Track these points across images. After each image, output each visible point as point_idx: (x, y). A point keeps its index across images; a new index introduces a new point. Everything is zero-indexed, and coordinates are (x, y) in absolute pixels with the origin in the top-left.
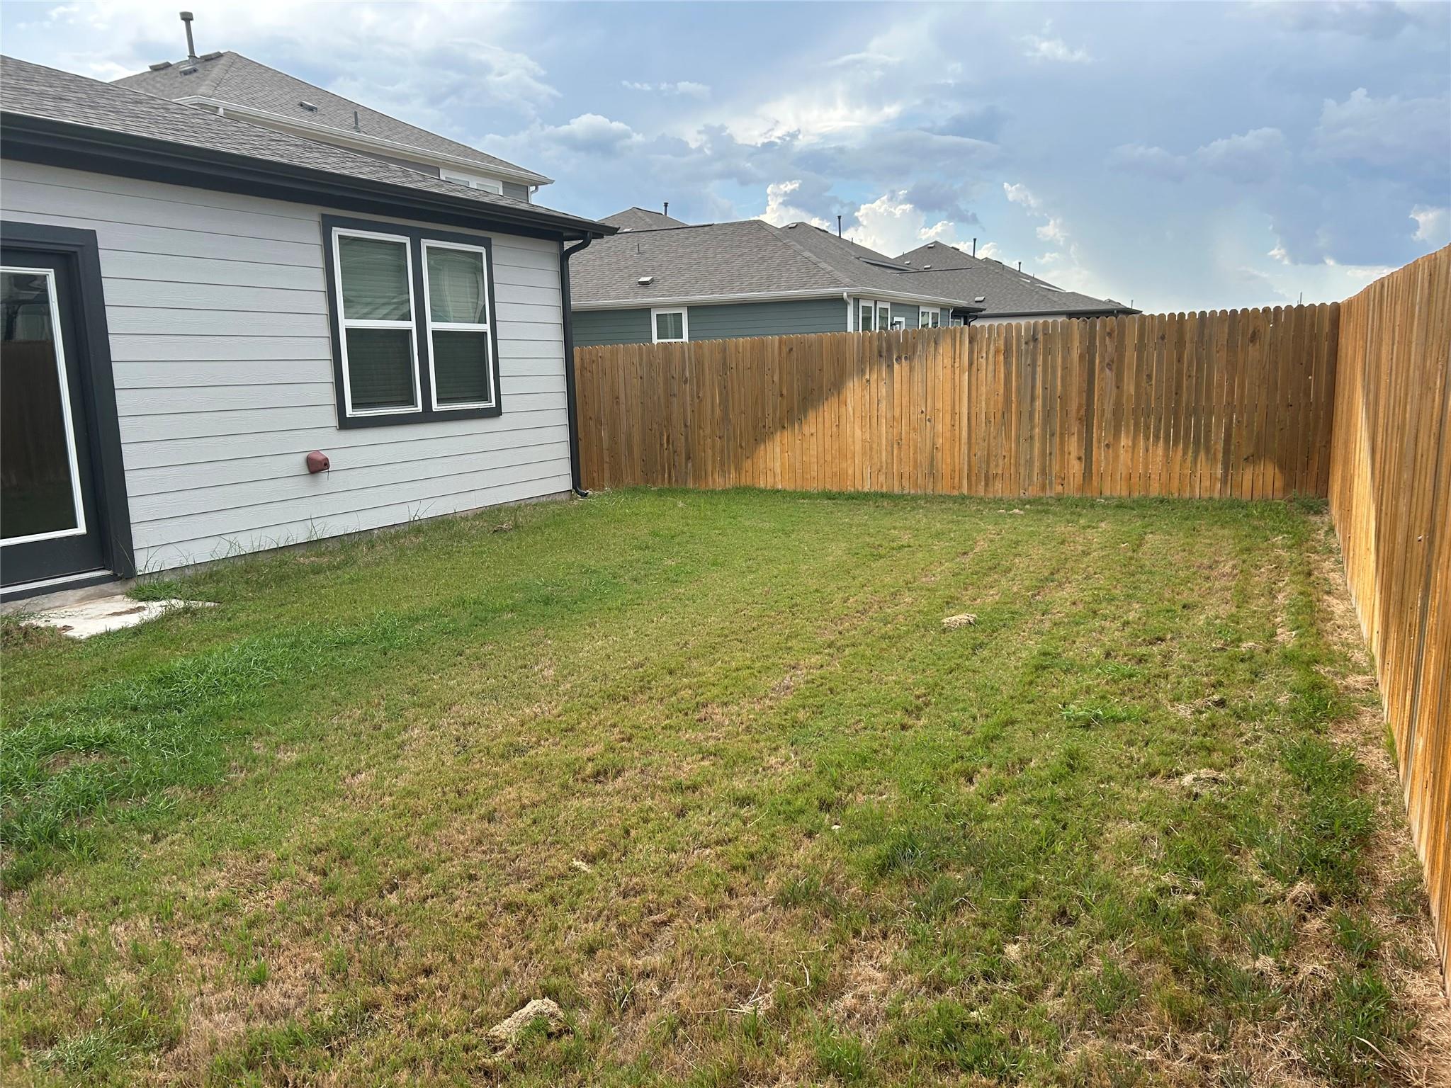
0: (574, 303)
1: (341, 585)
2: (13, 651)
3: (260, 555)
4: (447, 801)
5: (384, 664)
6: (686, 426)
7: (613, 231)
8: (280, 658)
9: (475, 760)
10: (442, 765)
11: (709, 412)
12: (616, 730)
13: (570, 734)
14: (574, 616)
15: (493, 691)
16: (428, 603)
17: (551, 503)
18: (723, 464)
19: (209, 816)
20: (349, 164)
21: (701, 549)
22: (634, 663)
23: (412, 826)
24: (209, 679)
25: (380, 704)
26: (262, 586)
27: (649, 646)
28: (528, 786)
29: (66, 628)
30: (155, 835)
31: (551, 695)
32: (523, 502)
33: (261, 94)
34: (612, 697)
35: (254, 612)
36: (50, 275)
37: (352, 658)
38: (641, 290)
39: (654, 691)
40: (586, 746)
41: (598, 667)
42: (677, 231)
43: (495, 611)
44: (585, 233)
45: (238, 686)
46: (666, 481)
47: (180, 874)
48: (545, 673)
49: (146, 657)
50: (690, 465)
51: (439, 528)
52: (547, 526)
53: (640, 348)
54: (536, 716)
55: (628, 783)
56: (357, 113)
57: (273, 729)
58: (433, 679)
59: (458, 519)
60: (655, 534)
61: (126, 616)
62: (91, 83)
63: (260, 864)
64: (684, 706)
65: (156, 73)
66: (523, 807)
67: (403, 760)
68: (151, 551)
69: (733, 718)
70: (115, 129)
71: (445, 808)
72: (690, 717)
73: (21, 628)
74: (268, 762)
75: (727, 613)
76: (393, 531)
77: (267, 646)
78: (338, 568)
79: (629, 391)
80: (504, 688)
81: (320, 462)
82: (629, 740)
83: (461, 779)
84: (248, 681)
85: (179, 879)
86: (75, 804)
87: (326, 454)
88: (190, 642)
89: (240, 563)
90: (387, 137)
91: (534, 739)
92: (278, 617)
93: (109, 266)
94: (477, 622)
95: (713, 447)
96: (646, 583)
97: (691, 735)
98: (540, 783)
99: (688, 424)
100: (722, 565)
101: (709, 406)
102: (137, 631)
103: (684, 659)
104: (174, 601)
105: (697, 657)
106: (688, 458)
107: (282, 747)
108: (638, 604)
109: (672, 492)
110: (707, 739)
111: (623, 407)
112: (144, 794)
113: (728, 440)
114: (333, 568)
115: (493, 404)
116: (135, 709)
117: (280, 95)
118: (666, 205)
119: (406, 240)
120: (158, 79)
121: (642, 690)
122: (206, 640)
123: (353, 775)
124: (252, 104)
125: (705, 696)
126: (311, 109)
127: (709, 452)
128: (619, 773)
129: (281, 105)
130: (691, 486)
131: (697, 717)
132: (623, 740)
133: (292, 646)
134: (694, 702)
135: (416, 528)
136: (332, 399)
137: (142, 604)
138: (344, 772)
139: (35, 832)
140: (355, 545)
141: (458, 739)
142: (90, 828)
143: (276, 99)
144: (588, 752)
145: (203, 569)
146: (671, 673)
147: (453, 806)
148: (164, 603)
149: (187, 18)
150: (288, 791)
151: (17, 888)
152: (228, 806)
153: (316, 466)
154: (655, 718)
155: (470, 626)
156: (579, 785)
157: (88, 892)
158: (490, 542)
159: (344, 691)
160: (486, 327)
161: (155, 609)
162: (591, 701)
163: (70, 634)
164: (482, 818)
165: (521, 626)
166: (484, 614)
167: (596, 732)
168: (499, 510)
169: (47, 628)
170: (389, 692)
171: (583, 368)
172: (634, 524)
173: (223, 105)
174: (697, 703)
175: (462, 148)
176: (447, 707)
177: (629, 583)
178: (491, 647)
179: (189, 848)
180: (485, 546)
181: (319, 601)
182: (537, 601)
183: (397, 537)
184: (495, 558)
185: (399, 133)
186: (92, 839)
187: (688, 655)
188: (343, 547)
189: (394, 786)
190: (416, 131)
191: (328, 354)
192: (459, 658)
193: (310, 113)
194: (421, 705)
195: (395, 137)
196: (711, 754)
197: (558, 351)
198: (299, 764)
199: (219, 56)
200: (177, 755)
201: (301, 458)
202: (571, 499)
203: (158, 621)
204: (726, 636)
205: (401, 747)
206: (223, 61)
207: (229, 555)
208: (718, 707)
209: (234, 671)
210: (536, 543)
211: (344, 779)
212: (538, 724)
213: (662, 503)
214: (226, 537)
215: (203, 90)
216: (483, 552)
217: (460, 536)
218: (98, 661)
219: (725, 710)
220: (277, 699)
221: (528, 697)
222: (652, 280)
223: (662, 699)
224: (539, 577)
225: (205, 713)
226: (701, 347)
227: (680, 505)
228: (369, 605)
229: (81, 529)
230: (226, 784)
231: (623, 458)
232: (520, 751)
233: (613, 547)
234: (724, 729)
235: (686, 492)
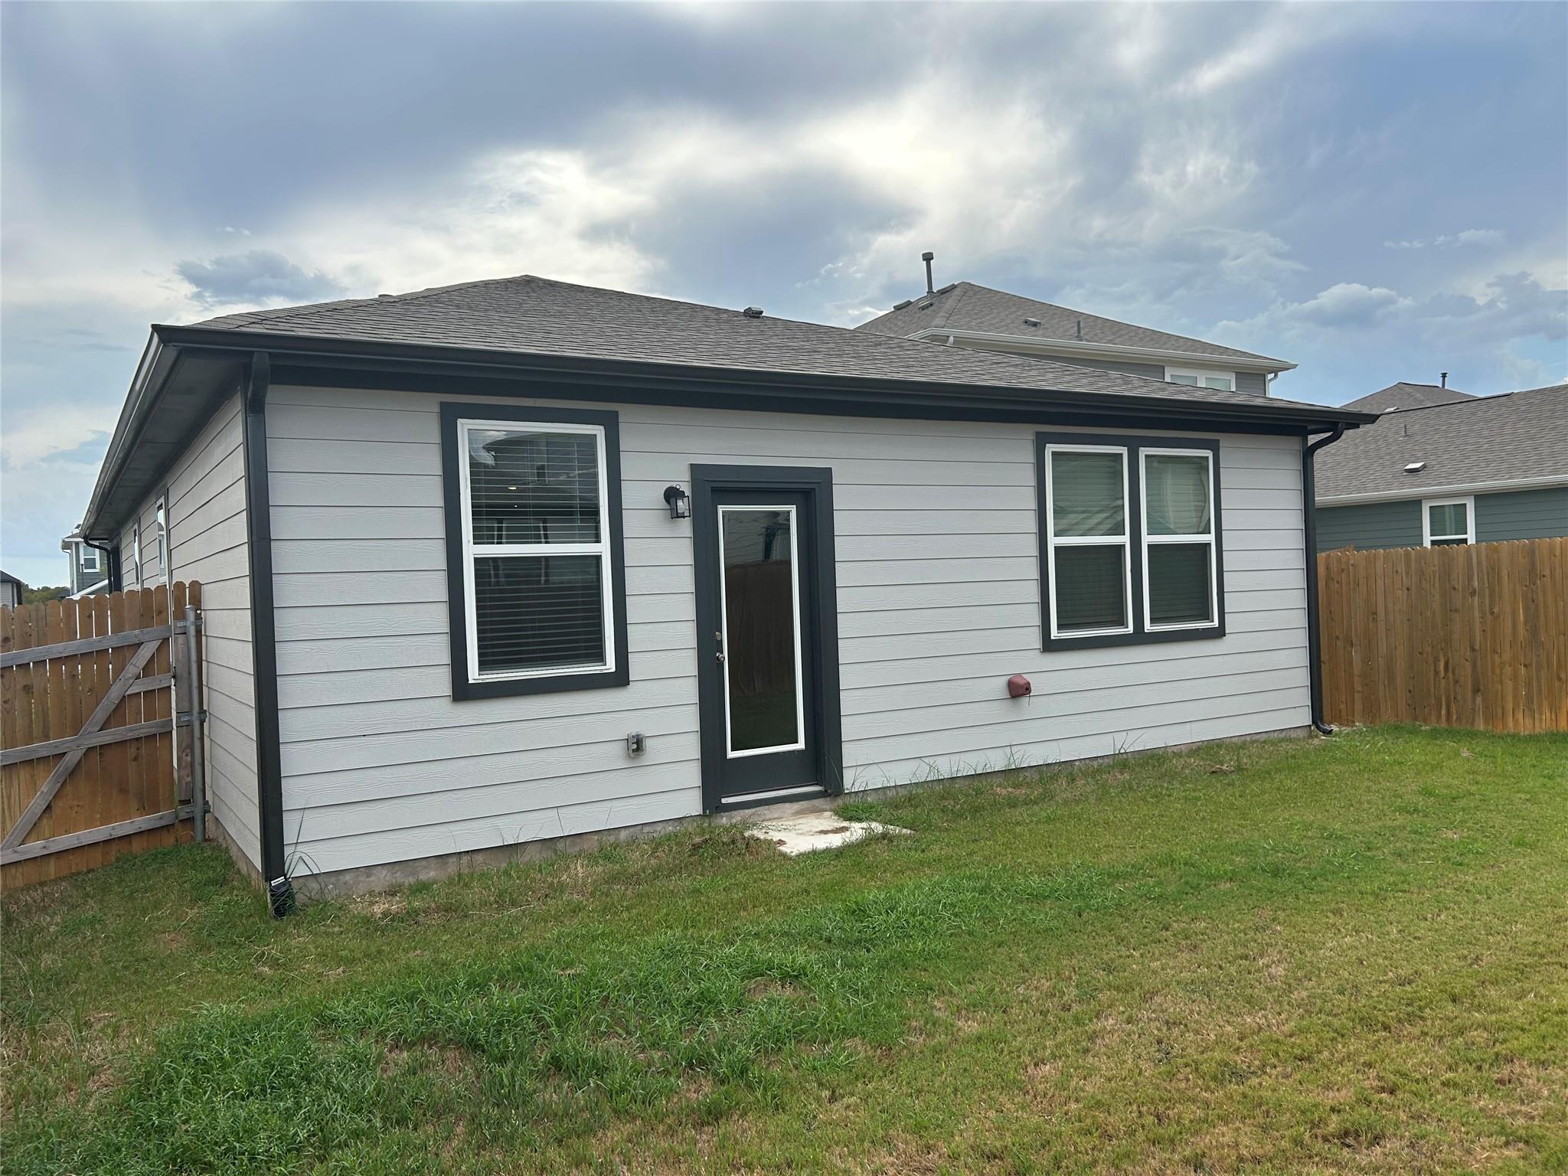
0: (1320, 499)
1: (1036, 824)
2: (736, 861)
3: (958, 780)
4: (1143, 1126)
5: (1078, 928)
6: (1473, 649)
7: (1372, 419)
8: (968, 904)
9: (1180, 1076)
10: (1140, 1074)
11: (1508, 630)
12: (1372, 1073)
13: (1306, 1065)
14: (1312, 897)
15: (1204, 983)
16: (1131, 857)
17: (1282, 740)
18: (1529, 700)
19: (885, 1082)
20: (1068, 378)
21: (1498, 820)
22: (1398, 976)
23: (1101, 1150)
24: (899, 918)
25: (1071, 978)
26: (960, 815)
27: (1420, 954)
28: (1247, 1129)
29: (781, 842)
30: (834, 1092)
31: (1280, 1003)
32: (1248, 739)
33: (988, 318)
34: (1367, 1022)
35: (947, 845)
36: (793, 509)
37: (1043, 916)
38: (1410, 478)
39: (1429, 1023)
40: (1328, 1087)
41: (1346, 975)
42: (1459, 406)
43: (1211, 877)
44: (1336, 424)
45: (925, 931)
46: (1444, 718)
47: (852, 1147)
48: (1273, 970)
49: (843, 883)
50: (1479, 699)
51: (1148, 763)
52: (1277, 770)
53: (1407, 554)
54: (1260, 1029)
55: (1390, 1159)
56: (1080, 322)
57: (956, 989)
58: (1132, 956)
59: (1170, 755)
60: (1427, 792)
61: (831, 835)
62: (841, 331)
63: (930, 1156)
64: (1475, 1055)
65: (898, 312)
66: (1241, 1159)
67: (1094, 1057)
68: (860, 769)
69: (1556, 1087)
70: (855, 374)
71: (1140, 1136)
72: (1485, 1074)
73: (744, 838)
74: (949, 1028)
75: (1542, 921)
76: (1095, 763)
77: (957, 889)
78: (1036, 803)
79: (1390, 605)
80: (1218, 983)
81: (1022, 686)
82: (1392, 1092)
83: (1161, 1099)
84: (935, 926)
85: (850, 1153)
86: (766, 1041)
87: (1028, 678)
88: (885, 871)
89: (938, 788)
90: (1110, 342)
91: (1257, 1063)
92: (970, 855)
93: (840, 498)
94: (1188, 889)
95: (1515, 677)
96: (1414, 861)
97: (1485, 1102)
98: (1265, 1129)
99: (1477, 647)
100: (1533, 846)
101: (1509, 624)
102: (839, 853)
103: (1474, 982)
104: (874, 825)
105: (1495, 983)
106: (1476, 690)
107: (963, 1012)
108: (1404, 891)
109: (1452, 734)
110: (1513, 1114)
111: (1382, 625)
112: (827, 1042)
113: (1538, 670)
114: (1028, 802)
115: (1216, 623)
116: (829, 941)
117: (1007, 316)
118: (1444, 375)
119: (1124, 451)
120: (900, 317)
121: (1410, 1018)
122: (899, 871)
123: (1036, 1065)
124: (980, 329)
125: (1509, 1045)
126: (1035, 324)
127: (1509, 685)
128: (1377, 1140)
129: (1007, 325)
130: (1482, 728)
131: (1496, 1076)
132: (1383, 1090)
133: (982, 891)
134: (1491, 1052)
135: (1121, 762)
136: (1037, 620)
137: (846, 824)
138: (1027, 1059)
139: (730, 1066)
140: (1054, 778)
141: (1159, 1042)
142: (776, 1071)
143: (1003, 320)
144: (1331, 1098)
145: (903, 792)
146: (1454, 1001)
147: (1151, 1136)
148: (864, 825)
149: (928, 258)
150: (965, 1070)
151: (709, 1124)
152: (904, 1073)
153: (1018, 690)
154: (1431, 1065)
155: (1179, 892)
156: (1319, 1146)
157: (766, 1145)
158: (1207, 786)
159: (1033, 954)
160: (1210, 538)
161: (857, 831)
162: (1336, 1023)
163: (783, 848)
164: (1186, 1161)
165: (1242, 901)
166: (1196, 881)
167: (1342, 1070)
168: (1219, 746)
169: (766, 840)
170: (1082, 964)
171: (1329, 578)
172: (1397, 777)
173: (952, 333)
174: (1497, 1054)
175: (1191, 343)
176: (1148, 996)
177: (1390, 858)
178: (1203, 924)
179: (861, 1117)
180: (1200, 790)
181: (1012, 841)
182: (1264, 871)
183: (1099, 771)
184: (1212, 808)
185: (1122, 335)
186: (777, 1084)
187: (1481, 977)
188: (1041, 779)
189: (1083, 1090)
190: (1141, 331)
191: (1035, 574)
192: (1164, 933)
193: (1034, 328)
194: (1118, 989)
195: (1119, 340)
196: (1520, 1139)
197: (1298, 561)
198: (979, 1039)
199: (954, 287)
200: (860, 1001)
201: (1004, 681)
202: (1311, 737)
203: (858, 845)
204: (1542, 956)
205: (1092, 1037)
206: (957, 292)
207: (928, 779)
208: (1530, 1065)
209: (922, 914)
210: (1263, 792)
211: (1026, 1066)
212: (1262, 1042)
213: (1436, 749)
214: (926, 760)
215: (937, 321)
216: (1198, 799)
217: (1171, 775)
218: (802, 882)
219: (1543, 1073)
220: (962, 953)
221: (1250, 1000)
222: (1424, 467)
223: (1441, 1038)
224: (1266, 837)
225: (892, 957)
226: (1496, 550)
227: (1465, 753)
228: (1064, 851)
229: (801, 745)
230: (905, 1047)
231: (1381, 687)
232: (1239, 1076)
233: (1366, 806)
234: (1540, 1103)
235: (1473, 735)
